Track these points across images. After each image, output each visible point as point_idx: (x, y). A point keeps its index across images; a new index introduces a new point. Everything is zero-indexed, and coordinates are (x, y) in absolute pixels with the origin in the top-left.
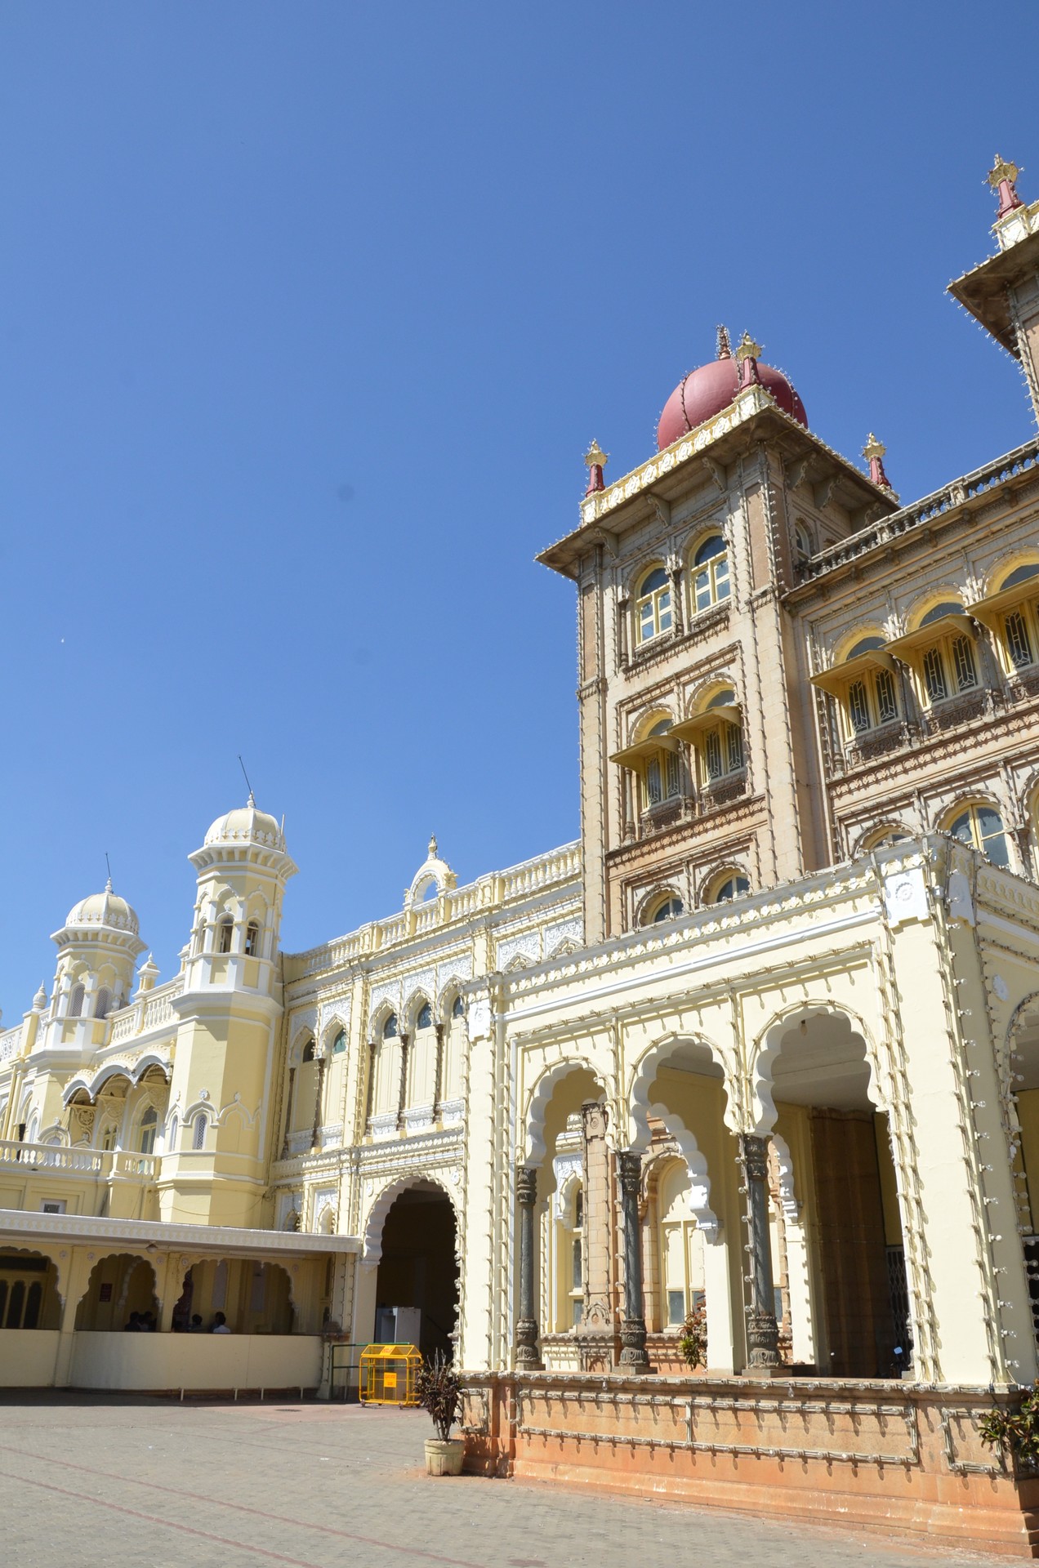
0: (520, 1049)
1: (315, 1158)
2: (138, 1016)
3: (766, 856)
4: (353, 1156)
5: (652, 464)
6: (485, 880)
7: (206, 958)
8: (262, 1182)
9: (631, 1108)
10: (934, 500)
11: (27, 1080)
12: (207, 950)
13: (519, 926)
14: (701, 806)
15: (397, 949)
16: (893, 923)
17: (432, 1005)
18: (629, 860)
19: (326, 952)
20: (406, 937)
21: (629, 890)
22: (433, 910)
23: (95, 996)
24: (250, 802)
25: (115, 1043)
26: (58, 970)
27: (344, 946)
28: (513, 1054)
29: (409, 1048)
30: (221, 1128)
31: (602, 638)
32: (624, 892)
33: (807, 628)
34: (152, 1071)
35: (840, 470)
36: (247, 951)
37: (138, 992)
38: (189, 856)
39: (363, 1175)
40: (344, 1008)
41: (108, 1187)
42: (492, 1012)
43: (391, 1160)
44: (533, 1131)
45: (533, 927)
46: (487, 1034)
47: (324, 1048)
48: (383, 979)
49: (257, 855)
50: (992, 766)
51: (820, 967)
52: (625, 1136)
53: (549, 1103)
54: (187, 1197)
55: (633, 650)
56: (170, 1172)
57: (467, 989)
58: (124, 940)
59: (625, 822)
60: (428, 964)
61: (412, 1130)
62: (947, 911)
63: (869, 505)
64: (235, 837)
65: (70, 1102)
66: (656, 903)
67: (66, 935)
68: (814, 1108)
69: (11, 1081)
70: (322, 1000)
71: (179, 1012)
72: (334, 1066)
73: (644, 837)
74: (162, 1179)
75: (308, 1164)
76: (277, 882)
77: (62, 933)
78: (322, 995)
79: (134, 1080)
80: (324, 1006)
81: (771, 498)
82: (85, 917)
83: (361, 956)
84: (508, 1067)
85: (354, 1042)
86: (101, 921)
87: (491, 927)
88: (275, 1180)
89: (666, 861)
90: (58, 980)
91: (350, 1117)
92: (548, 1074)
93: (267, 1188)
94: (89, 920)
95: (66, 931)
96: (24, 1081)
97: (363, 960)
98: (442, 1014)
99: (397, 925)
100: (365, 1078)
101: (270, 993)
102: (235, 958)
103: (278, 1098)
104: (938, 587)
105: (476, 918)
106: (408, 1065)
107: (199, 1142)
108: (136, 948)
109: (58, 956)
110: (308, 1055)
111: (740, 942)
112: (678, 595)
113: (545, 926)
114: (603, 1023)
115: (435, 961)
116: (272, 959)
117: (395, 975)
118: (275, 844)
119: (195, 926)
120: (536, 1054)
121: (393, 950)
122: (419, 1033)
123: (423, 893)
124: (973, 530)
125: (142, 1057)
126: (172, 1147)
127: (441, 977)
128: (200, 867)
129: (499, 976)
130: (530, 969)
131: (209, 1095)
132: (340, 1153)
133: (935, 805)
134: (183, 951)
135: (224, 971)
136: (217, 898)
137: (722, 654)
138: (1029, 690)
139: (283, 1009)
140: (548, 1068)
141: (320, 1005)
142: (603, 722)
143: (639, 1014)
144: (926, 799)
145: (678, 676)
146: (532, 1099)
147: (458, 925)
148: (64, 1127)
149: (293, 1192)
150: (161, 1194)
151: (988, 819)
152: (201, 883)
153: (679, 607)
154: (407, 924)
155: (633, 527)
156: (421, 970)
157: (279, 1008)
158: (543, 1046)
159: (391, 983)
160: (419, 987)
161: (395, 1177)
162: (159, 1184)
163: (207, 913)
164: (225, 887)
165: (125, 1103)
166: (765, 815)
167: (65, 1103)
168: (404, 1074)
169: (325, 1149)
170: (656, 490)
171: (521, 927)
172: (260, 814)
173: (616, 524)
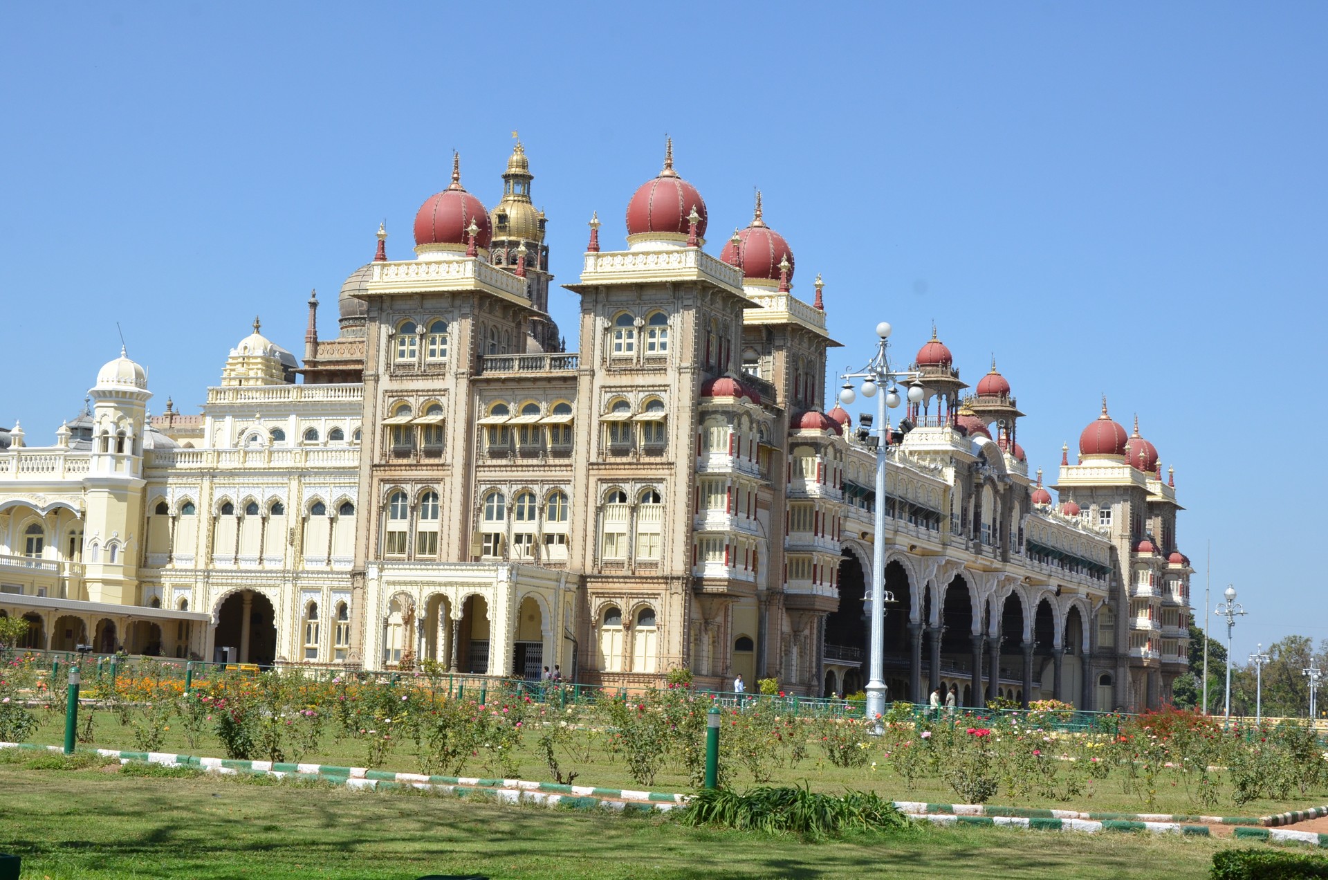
1: (170, 570)
2: (13, 463)
3: (447, 490)
4: (206, 574)
7: (109, 455)
8: (135, 579)
9: (424, 608)
12: (111, 451)
13: (317, 481)
14: (420, 457)
15: (236, 471)
16: (499, 579)
17: (260, 506)
18: (383, 470)
20: (244, 466)
21: (382, 484)
22: (259, 453)
24: (123, 352)
27: (189, 454)
28: (384, 586)
29: (242, 523)
30: (124, 551)
31: (379, 351)
32: (379, 484)
33: (478, 395)
36: (132, 452)
39: (212, 583)
40: (194, 492)
41: (65, 580)
42: (378, 572)
43: (232, 579)
44: (389, 608)
45: (327, 484)
47: (175, 511)
48: (224, 484)
50: (537, 481)
51: (480, 585)
52: (420, 615)
55: (394, 362)
56: (94, 573)
59: (382, 452)
60: (257, 484)
61: (243, 566)
62: (511, 580)
64: (125, 383)
66: (395, 493)
70: (175, 484)
71: (92, 484)
72: (182, 522)
73: (391, 462)
74: (88, 576)
75: (165, 573)
78: (174, 480)
79: (43, 513)
80: (175, 487)
81: (473, 325)
83: (210, 468)
84: (381, 589)
85: (200, 512)
87: (301, 477)
88: (143, 578)
89: (402, 477)
91: (201, 553)
92: (396, 592)
93: (138, 582)
98: (266, 510)
100: (210, 532)
102: (128, 458)
103: (142, 534)
104: (532, 398)
105: (292, 470)
106: (242, 531)
110: (163, 511)
112: (421, 343)
113: (333, 485)
114: (416, 583)
115: (262, 483)
116: (143, 455)
117: (234, 484)
120: (391, 587)
121: (234, 471)
122: (249, 517)
124: (549, 384)
126: (95, 559)
127: (266, 493)
128: (97, 398)
131: (118, 534)
132: (193, 570)
133: (515, 488)
135: (122, 465)
136: (116, 420)
137: (440, 390)
138: (554, 456)
140: (397, 590)
141: (170, 485)
142: (376, 398)
143: (429, 583)
144: (512, 484)
145: (417, 391)
146: (389, 600)
149: (154, 585)
150: (89, 583)
152: (101, 407)
153: (421, 347)
154: (241, 456)
156: (252, 485)
158: (395, 585)
159: (230, 487)
160: (250, 494)
161: (232, 587)
162: (86, 580)
163: (108, 428)
164: (120, 414)
166: (449, 473)
168: (238, 537)
169: (179, 566)
171: (319, 482)
172: (134, 364)
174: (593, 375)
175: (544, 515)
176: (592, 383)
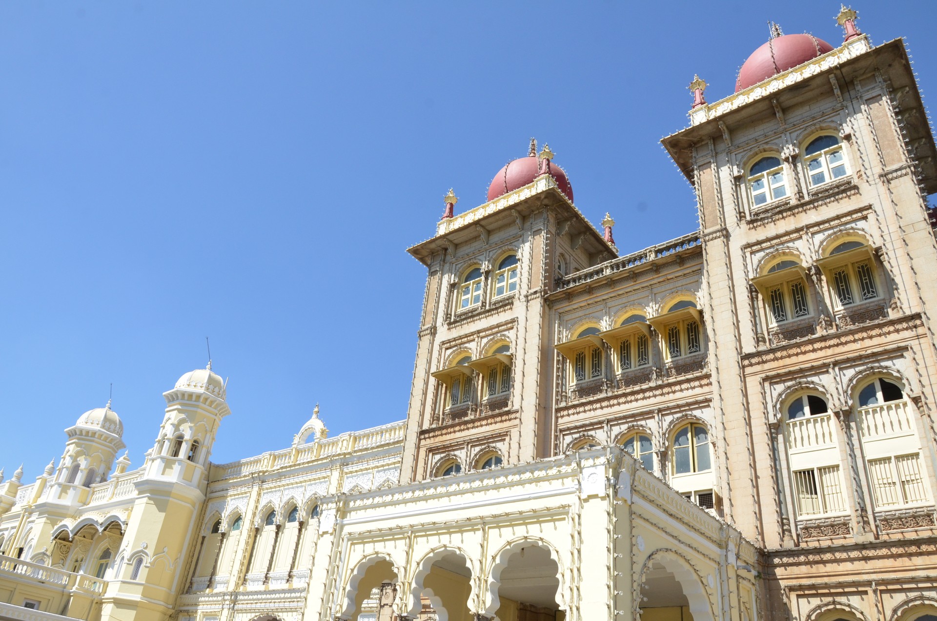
0: (350, 543)
1: (208, 596)
2: (111, 489)
3: (514, 446)
4: (233, 598)
5: (483, 208)
6: (345, 436)
7: (162, 458)
8: (171, 607)
9: (412, 588)
10: (638, 256)
11: (30, 519)
12: (164, 453)
13: (360, 467)
14: (481, 410)
15: (283, 470)
16: (584, 496)
17: (299, 509)
18: (433, 437)
19: (238, 466)
20: (291, 464)
21: (431, 454)
22: (310, 450)
23: (86, 472)
24: (208, 366)
25: (92, 504)
26: (65, 452)
27: (251, 463)
28: (345, 545)
29: (280, 533)
30: (151, 568)
31: (438, 302)
32: (427, 456)
33: (557, 316)
34: (113, 525)
35: (588, 229)
36: (189, 458)
37: (114, 474)
38: (164, 394)
39: (237, 610)
40: (244, 503)
41: (70, 596)
42: (336, 517)
43: (256, 603)
44: (349, 596)
45: (369, 469)
46: (331, 531)
47: (226, 526)
48: (271, 488)
49: (206, 399)
50: (651, 412)
51: (537, 517)
52: (406, 606)
53: (362, 579)
54: (120, 610)
55: (455, 313)
56: (113, 592)
57: (324, 501)
58: (112, 439)
59: (434, 414)
60: (301, 482)
61: (273, 585)
62: (616, 493)
63: (601, 252)
64: (195, 386)
65: (56, 538)
66: (446, 465)
67: (75, 431)
68: (521, 603)
69: (20, 519)
70: (231, 496)
71: (138, 490)
72: (230, 538)
73: (444, 424)
74: (106, 596)
75: (203, 599)
76: (216, 418)
77: (72, 429)
78: (231, 492)
79: (100, 529)
80: (231, 500)
81: (547, 239)
82: (90, 421)
83: (260, 472)
84: (340, 553)
85: (246, 525)
86: (99, 426)
87: (344, 465)
88: (180, 606)
89: (455, 441)
90: (64, 458)
91: (235, 572)
92: (364, 561)
93: (173, 611)
94: (92, 423)
95: (76, 428)
96: (28, 520)
97: (261, 474)
98: (304, 514)
99: (286, 455)
100: (249, 548)
101: (198, 487)
103: (191, 554)
104: (634, 304)
105: (335, 458)
106: (278, 544)
107: (135, 575)
108: (119, 446)
109: (67, 443)
110: (216, 529)
111: (492, 495)
112: (486, 285)
113: (377, 469)
114: (403, 533)
115: (305, 481)
116: (204, 466)
117: (279, 486)
118: (219, 394)
119: (159, 438)
120: (359, 547)
121: (280, 471)
122: (288, 525)
123: (305, 438)
124: (657, 276)
125: (109, 515)
126: (117, 576)
127: (308, 491)
128: (169, 401)
129: (344, 496)
130: (364, 494)
131: (147, 546)
132: (225, 594)
133: (616, 430)
134: (148, 452)
135: (172, 468)
136: (176, 422)
137: (506, 323)
138: (677, 371)
139: (204, 498)
140: (365, 557)
141: (229, 499)
142: (431, 352)
143: (425, 531)
144: (611, 426)
145: (479, 332)
146: (352, 575)
147: (324, 461)
148: (49, 553)
149: (190, 616)
150: (104, 605)
151: (646, 443)
152: (168, 411)
153: (485, 292)
154: (292, 456)
155: (466, 242)
156: (296, 485)
157: (203, 497)
158: (364, 543)
159: (276, 491)
160: (293, 496)
161: (257, 614)
162: (104, 599)
163: (168, 430)
164: (183, 416)
165: (91, 543)
166: (517, 422)
167: (53, 538)
168: (274, 549)
169: (215, 591)
170: (482, 223)
171: (362, 468)
172: (213, 375)
173: (457, 239)
174: (727, 236)
175: (669, 465)
176: (727, 245)
